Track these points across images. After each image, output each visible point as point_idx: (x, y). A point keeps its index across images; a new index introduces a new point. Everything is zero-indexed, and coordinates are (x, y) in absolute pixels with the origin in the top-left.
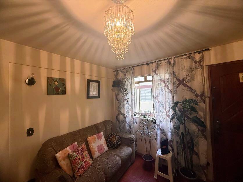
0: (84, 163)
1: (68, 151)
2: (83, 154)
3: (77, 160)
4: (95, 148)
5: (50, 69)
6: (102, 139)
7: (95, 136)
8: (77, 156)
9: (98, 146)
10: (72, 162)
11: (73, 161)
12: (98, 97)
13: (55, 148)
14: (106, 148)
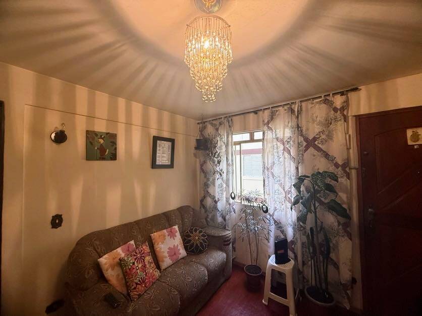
0: (146, 275)
1: (119, 254)
2: (144, 260)
3: (134, 270)
4: (164, 252)
5: (91, 117)
6: (176, 236)
7: (165, 231)
8: (134, 263)
9: (170, 248)
10: (126, 272)
11: (128, 270)
12: (171, 166)
13: (98, 248)
14: (183, 253)
